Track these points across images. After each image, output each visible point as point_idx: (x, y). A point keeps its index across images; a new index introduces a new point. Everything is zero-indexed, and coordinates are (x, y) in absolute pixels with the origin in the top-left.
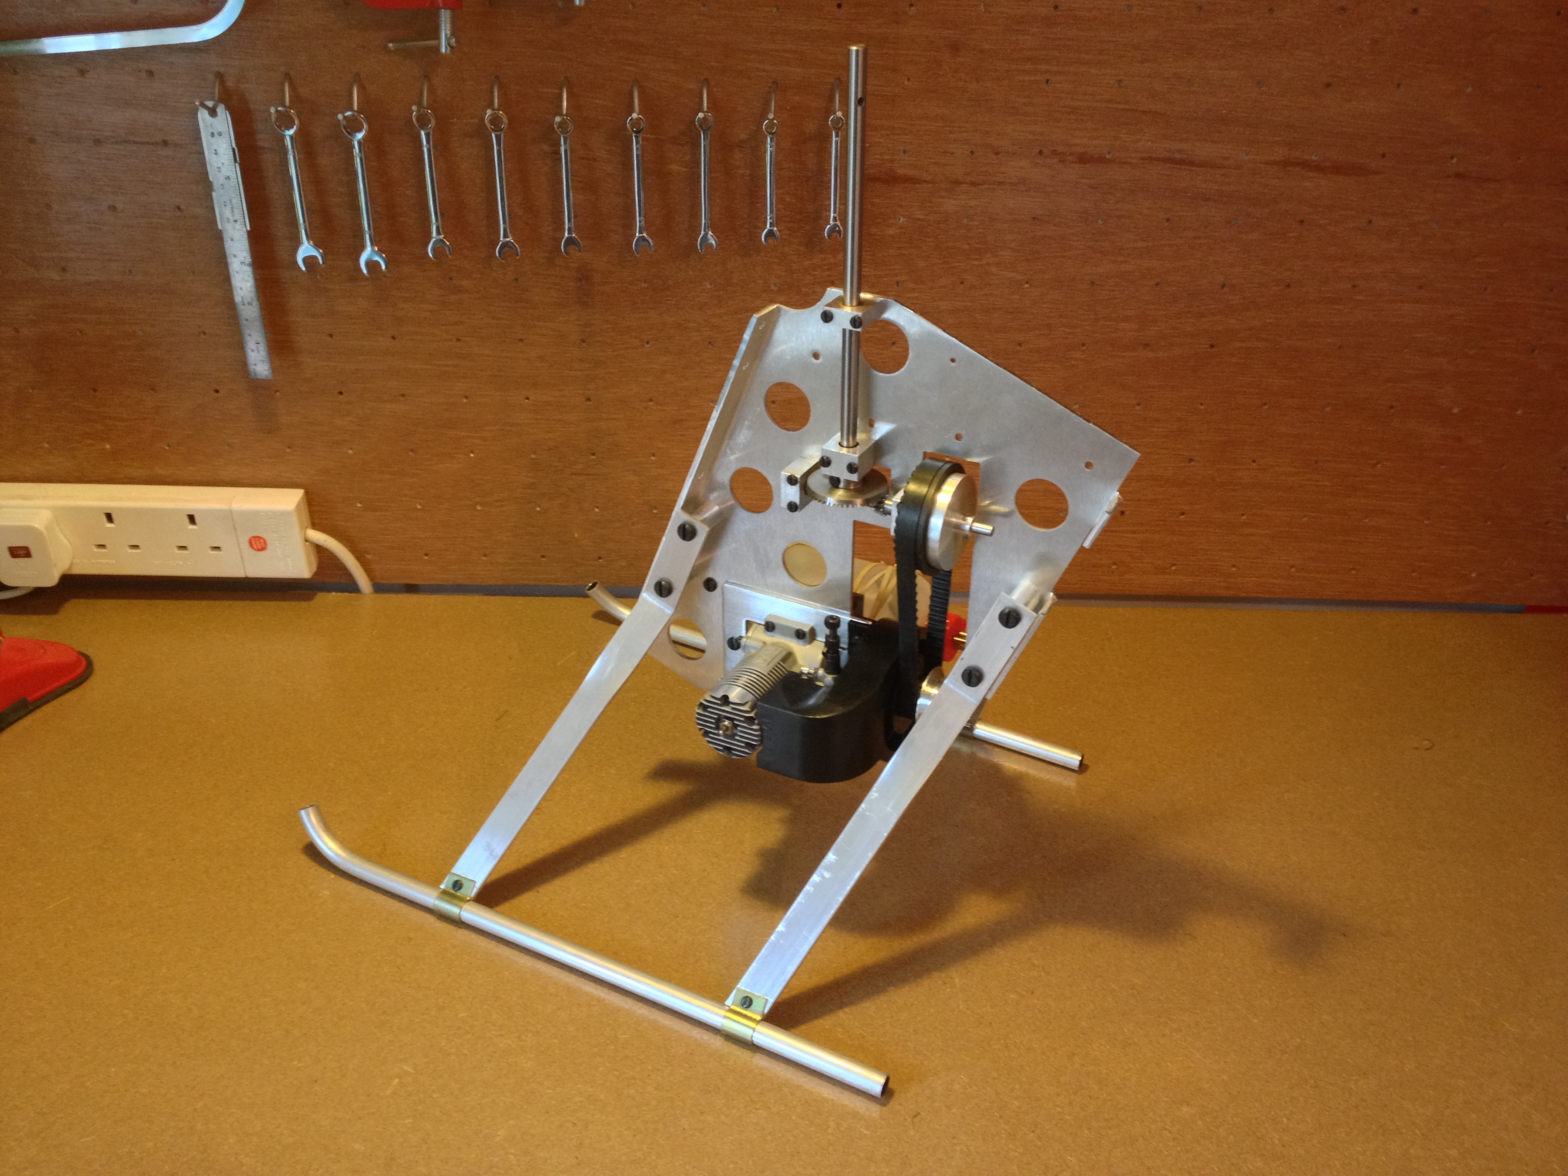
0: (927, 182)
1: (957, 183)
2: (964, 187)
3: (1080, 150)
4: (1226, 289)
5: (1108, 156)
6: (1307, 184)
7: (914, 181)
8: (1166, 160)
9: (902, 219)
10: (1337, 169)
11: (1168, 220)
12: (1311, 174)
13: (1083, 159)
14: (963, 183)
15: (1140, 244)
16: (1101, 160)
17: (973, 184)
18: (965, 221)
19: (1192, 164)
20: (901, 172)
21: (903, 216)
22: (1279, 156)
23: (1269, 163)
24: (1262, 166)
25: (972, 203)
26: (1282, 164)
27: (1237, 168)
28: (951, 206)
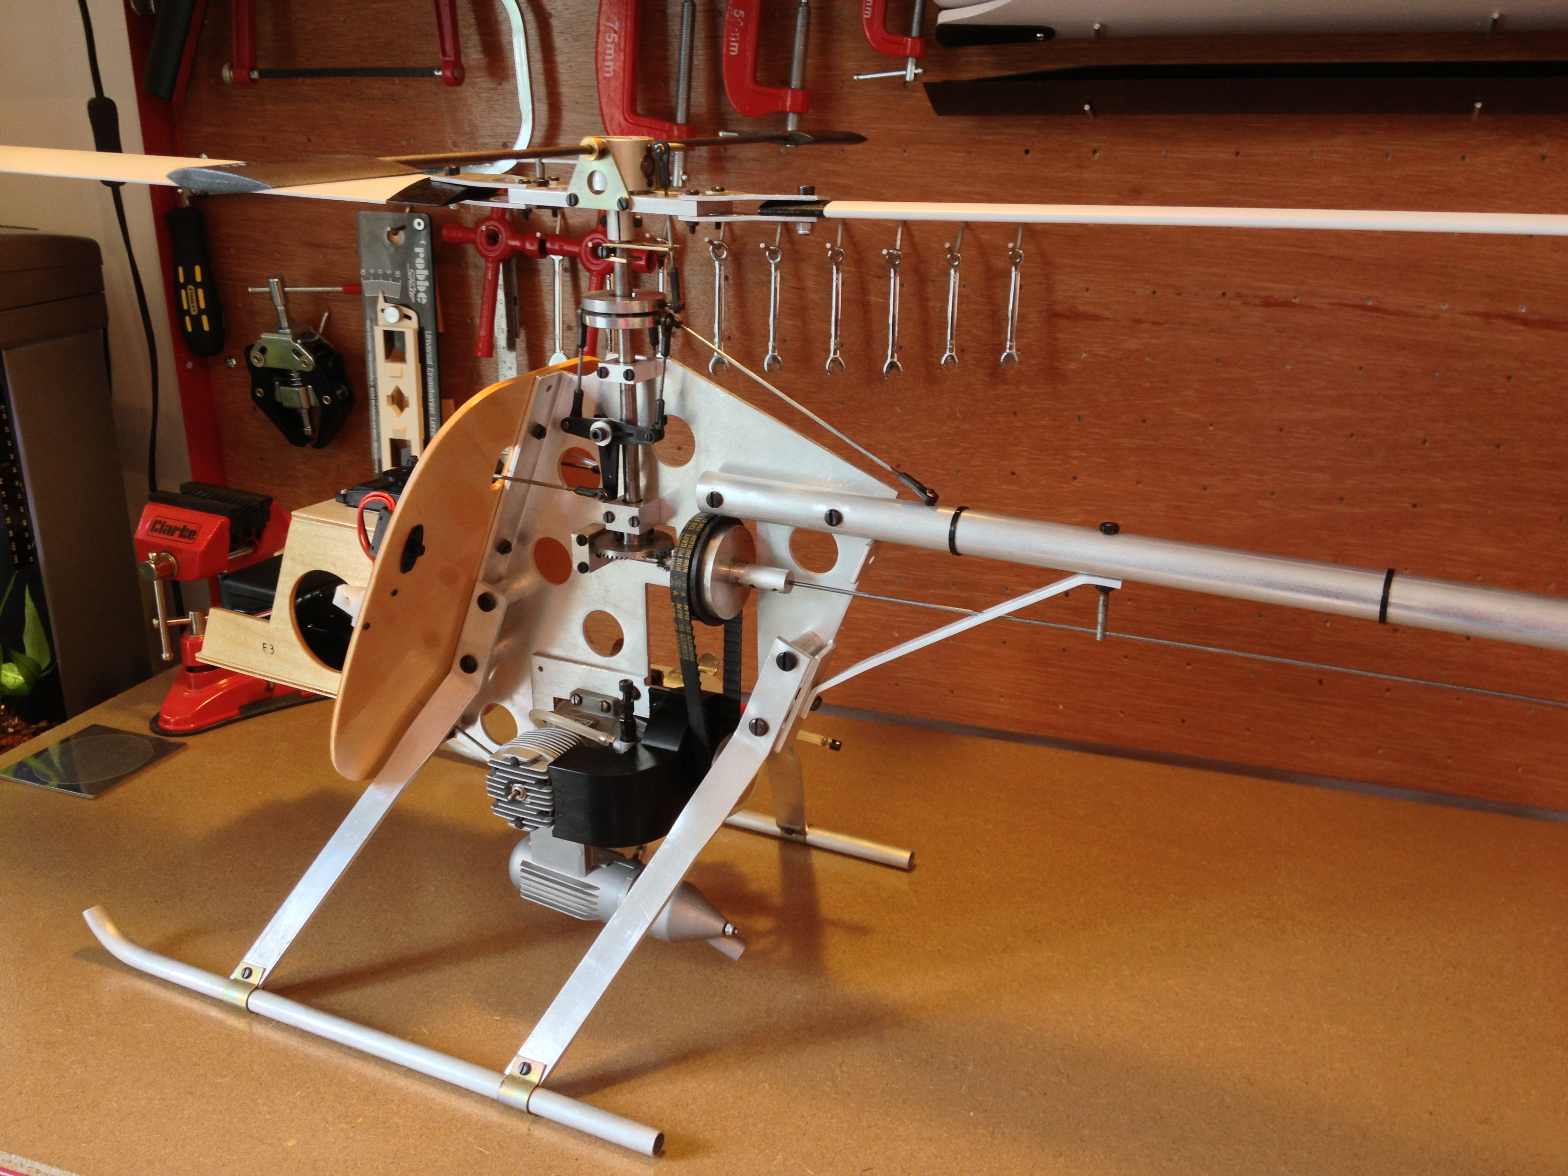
0: (1109, 319)
1: (1138, 321)
2: (1145, 326)
3: (1264, 293)
4: (1427, 445)
5: (1294, 301)
6: (1513, 338)
7: (1095, 318)
8: (1355, 306)
9: (1084, 355)
10: (1549, 324)
11: (1361, 368)
12: (1516, 327)
13: (1267, 303)
14: (1144, 322)
15: (1330, 392)
16: (1286, 304)
17: (1155, 323)
18: (1148, 359)
19: (1385, 311)
20: (1082, 308)
21: (1086, 352)
22: (1480, 307)
23: (1468, 314)
24: (1462, 316)
25: (1154, 341)
26: (1486, 315)
27: (1435, 317)
28: (1132, 344)
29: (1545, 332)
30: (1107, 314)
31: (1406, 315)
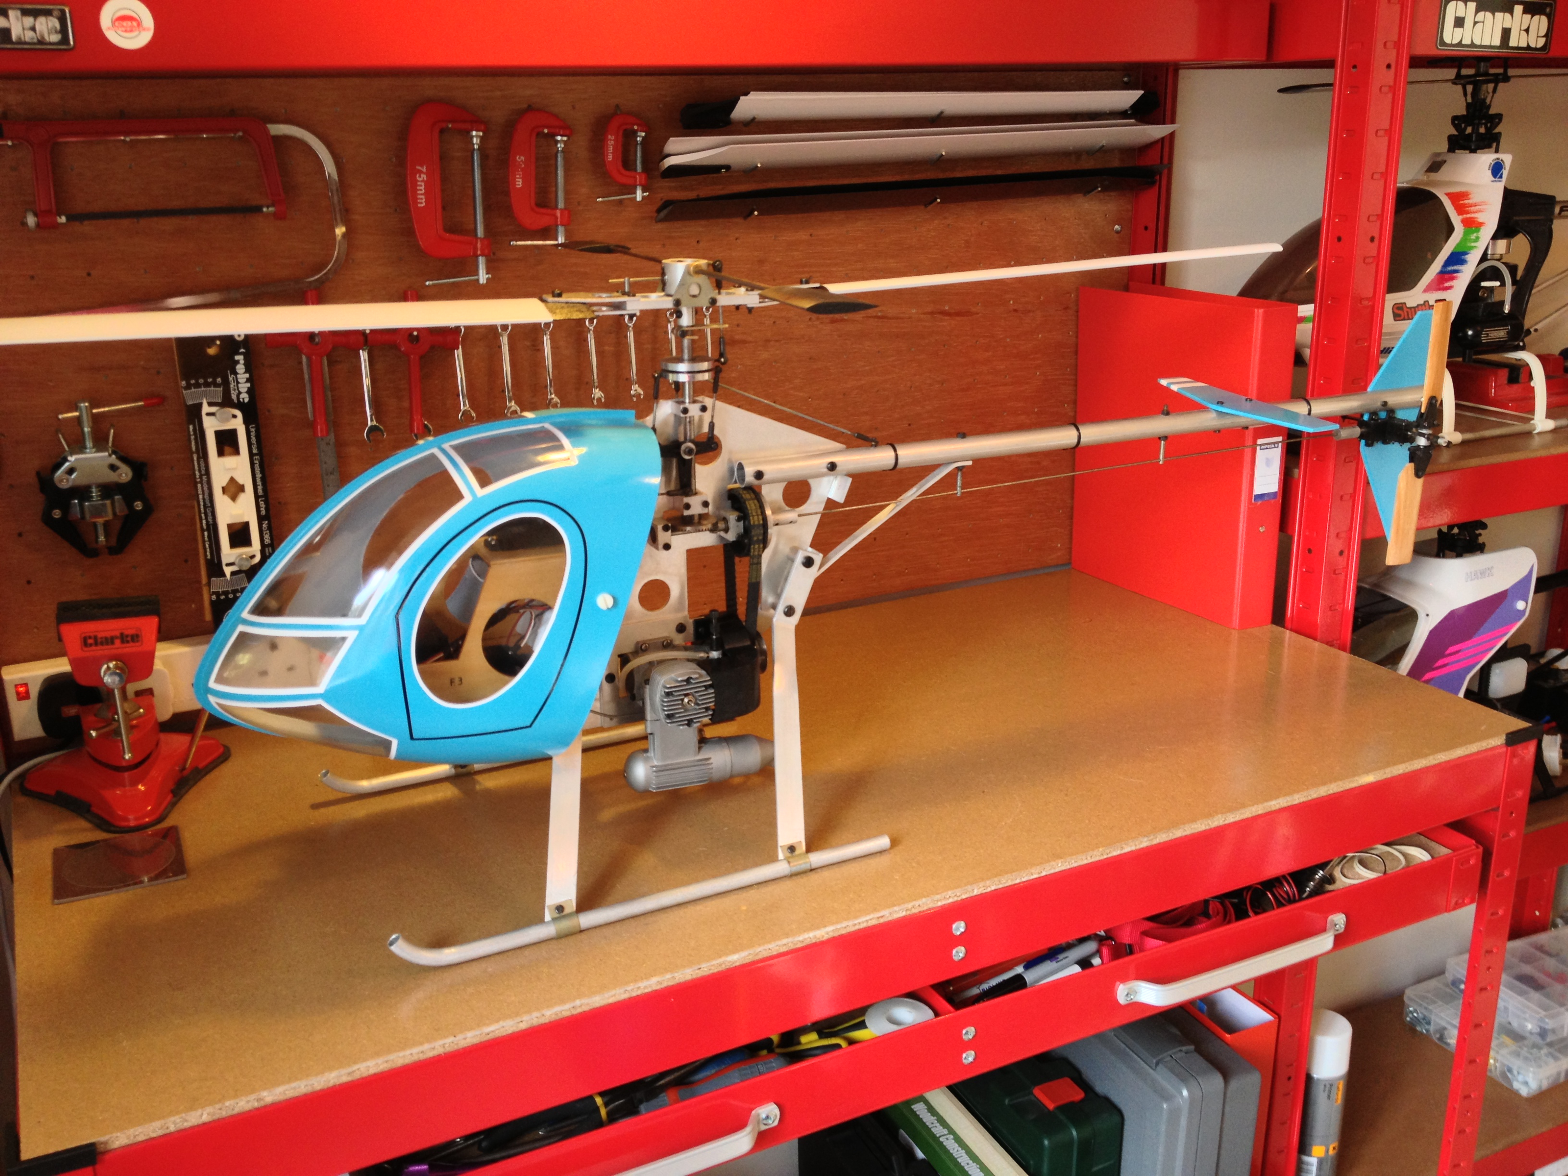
0: (750, 342)
1: (768, 341)
2: (772, 343)
4: (913, 389)
6: (944, 324)
7: (744, 342)
10: (958, 314)
11: (879, 352)
12: (946, 318)
15: (867, 368)
17: (777, 341)
20: (737, 337)
21: (741, 364)
22: (929, 309)
23: (925, 314)
24: (922, 316)
25: (778, 352)
26: (932, 313)
27: (910, 318)
28: (765, 355)
29: (958, 318)
30: (750, 339)
31: (897, 318)
